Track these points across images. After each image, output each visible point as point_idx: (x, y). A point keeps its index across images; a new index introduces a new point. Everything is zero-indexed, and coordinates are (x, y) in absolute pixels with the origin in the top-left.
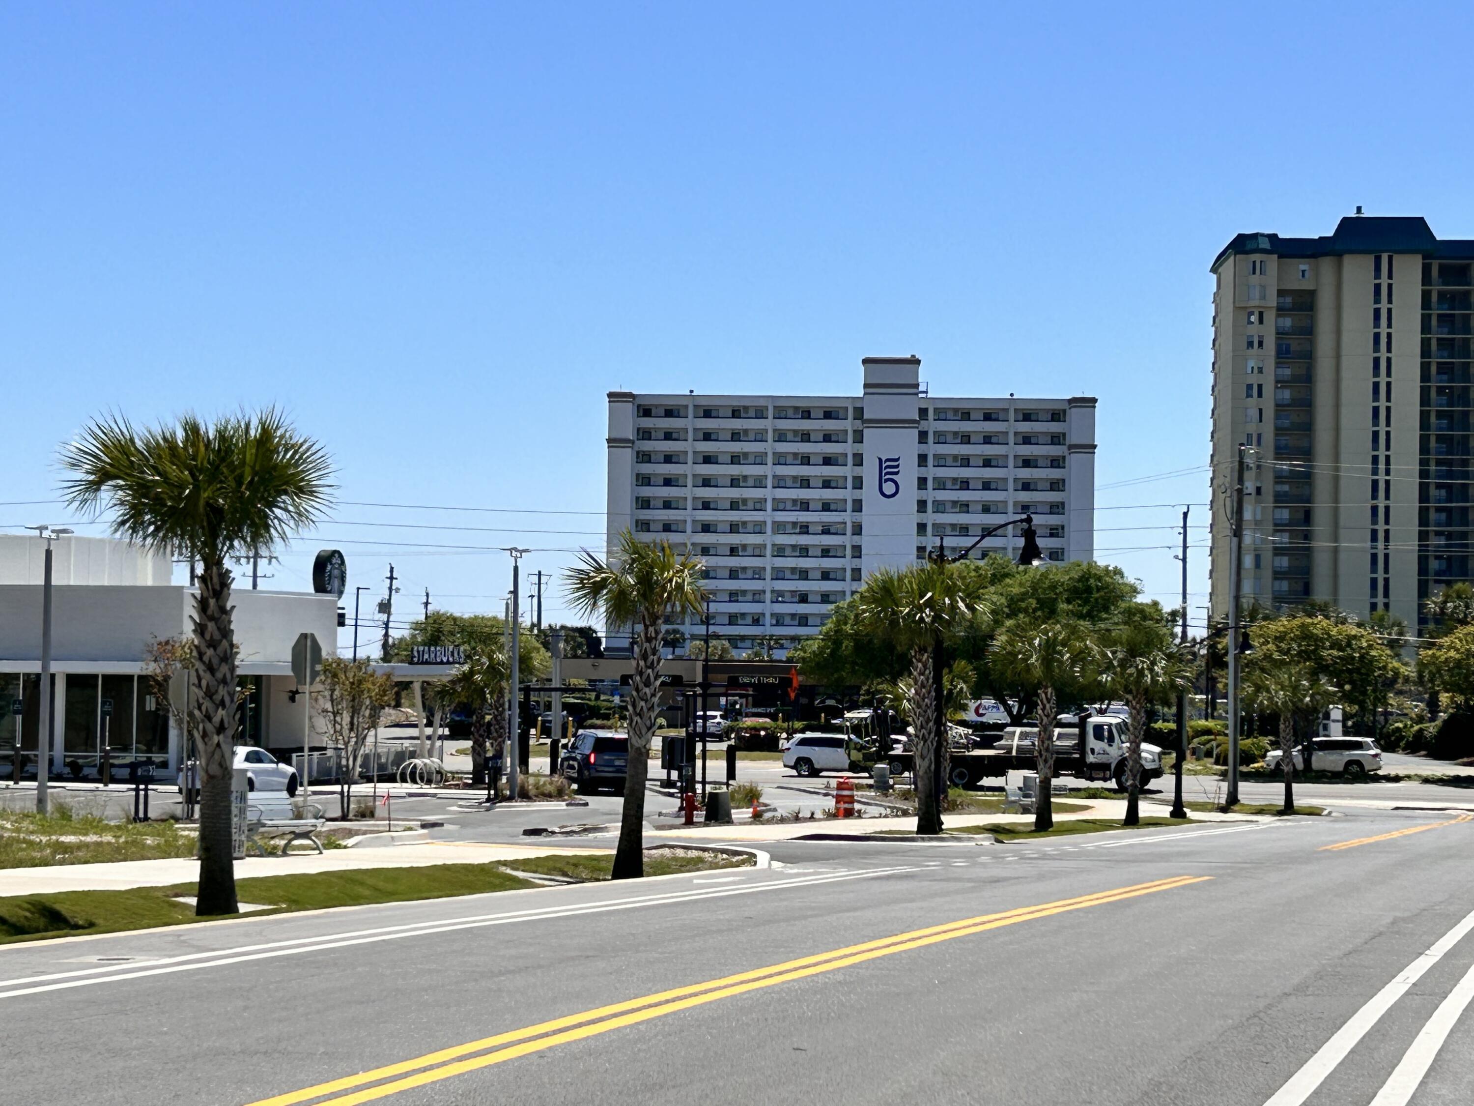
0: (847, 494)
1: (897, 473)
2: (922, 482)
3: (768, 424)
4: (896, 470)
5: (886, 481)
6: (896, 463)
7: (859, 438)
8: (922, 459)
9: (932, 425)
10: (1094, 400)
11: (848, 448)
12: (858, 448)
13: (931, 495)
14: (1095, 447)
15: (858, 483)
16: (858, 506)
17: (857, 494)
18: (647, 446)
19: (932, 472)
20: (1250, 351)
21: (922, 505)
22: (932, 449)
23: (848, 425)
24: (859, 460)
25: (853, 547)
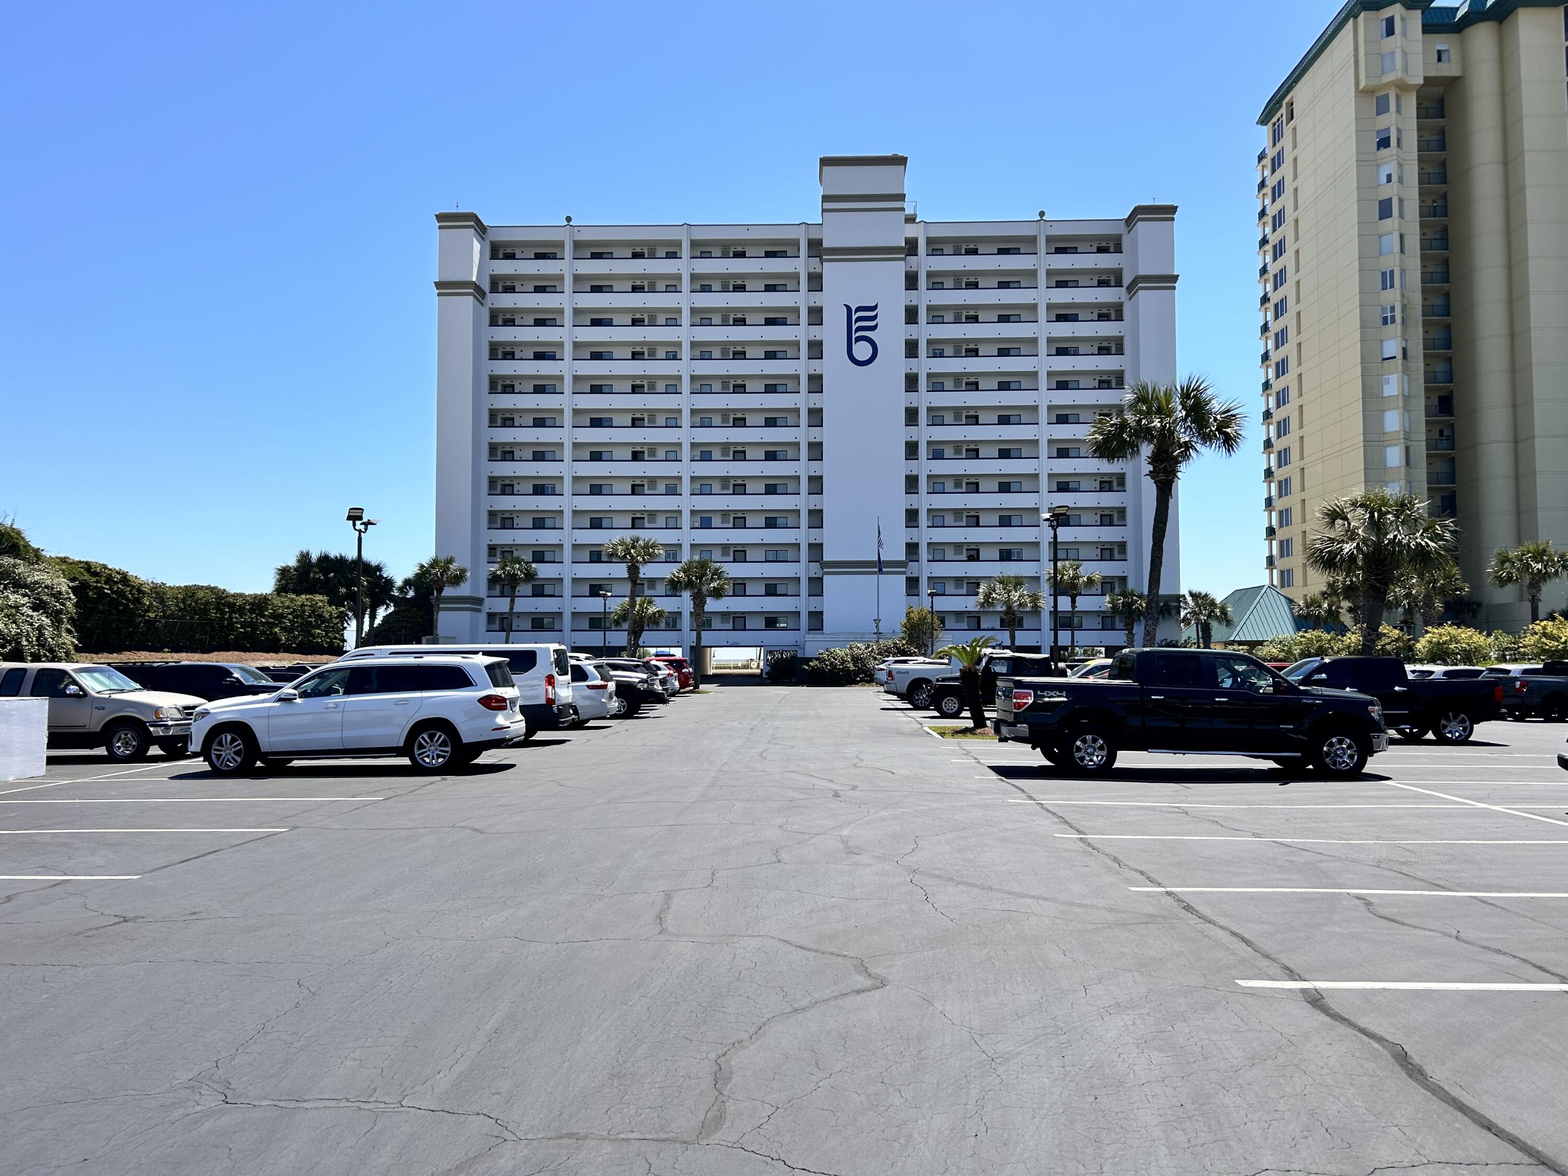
0: (801, 367)
1: (874, 328)
2: (911, 349)
3: (683, 266)
4: (872, 323)
5: (859, 339)
6: (872, 314)
7: (816, 283)
8: (911, 315)
9: (925, 263)
10: (1173, 209)
11: (801, 299)
12: (816, 299)
13: (925, 365)
14: (1175, 278)
15: (816, 349)
16: (816, 383)
17: (815, 366)
18: (506, 301)
19: (925, 331)
20: (1384, 152)
21: (911, 382)
22: (925, 298)
23: (800, 265)
24: (816, 316)
25: (811, 445)
